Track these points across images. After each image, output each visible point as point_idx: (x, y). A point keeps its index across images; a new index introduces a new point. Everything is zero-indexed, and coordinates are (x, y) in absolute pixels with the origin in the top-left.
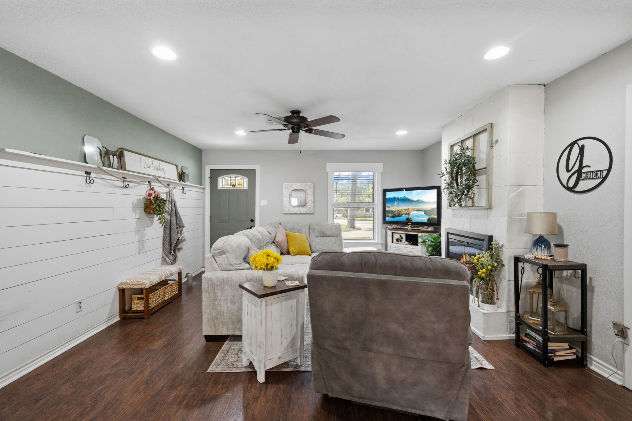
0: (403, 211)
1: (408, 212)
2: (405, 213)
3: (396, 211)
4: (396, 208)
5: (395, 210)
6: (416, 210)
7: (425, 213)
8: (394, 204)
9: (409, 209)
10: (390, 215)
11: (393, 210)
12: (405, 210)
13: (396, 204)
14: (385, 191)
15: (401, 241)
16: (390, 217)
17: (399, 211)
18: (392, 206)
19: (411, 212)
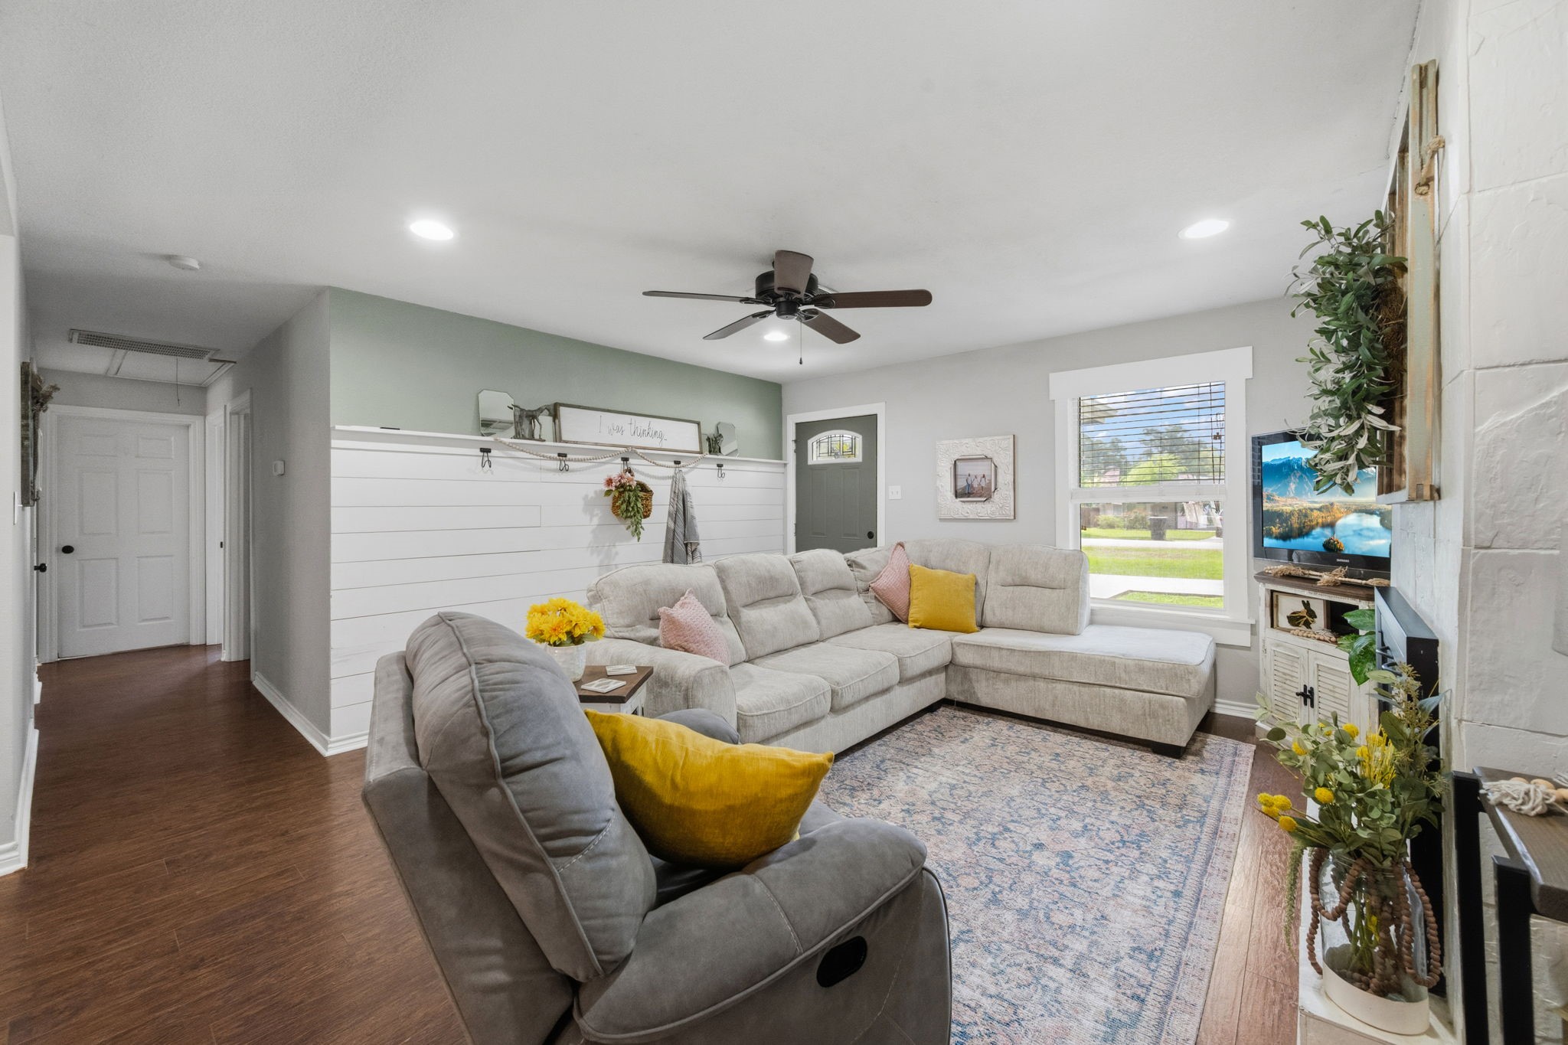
0: (1316, 513)
1: (1329, 519)
2: (1320, 520)
3: (1292, 513)
4: (1294, 502)
5: (1288, 509)
6: (1356, 511)
7: (1382, 522)
8: (1287, 486)
9: (1332, 504)
10: (1274, 529)
11: (1284, 508)
12: (1320, 509)
13: (1293, 486)
14: (1259, 443)
15: (1307, 624)
16: (1277, 538)
17: (1304, 514)
18: (1280, 495)
19: (1340, 518)
